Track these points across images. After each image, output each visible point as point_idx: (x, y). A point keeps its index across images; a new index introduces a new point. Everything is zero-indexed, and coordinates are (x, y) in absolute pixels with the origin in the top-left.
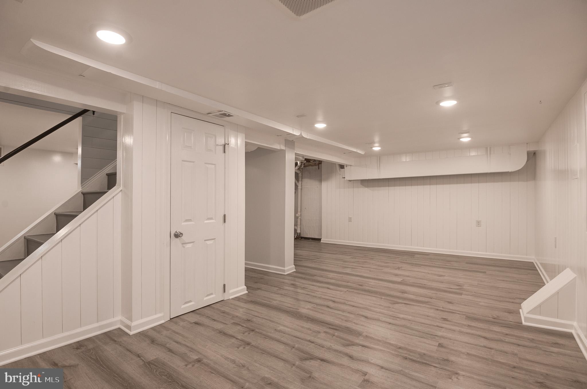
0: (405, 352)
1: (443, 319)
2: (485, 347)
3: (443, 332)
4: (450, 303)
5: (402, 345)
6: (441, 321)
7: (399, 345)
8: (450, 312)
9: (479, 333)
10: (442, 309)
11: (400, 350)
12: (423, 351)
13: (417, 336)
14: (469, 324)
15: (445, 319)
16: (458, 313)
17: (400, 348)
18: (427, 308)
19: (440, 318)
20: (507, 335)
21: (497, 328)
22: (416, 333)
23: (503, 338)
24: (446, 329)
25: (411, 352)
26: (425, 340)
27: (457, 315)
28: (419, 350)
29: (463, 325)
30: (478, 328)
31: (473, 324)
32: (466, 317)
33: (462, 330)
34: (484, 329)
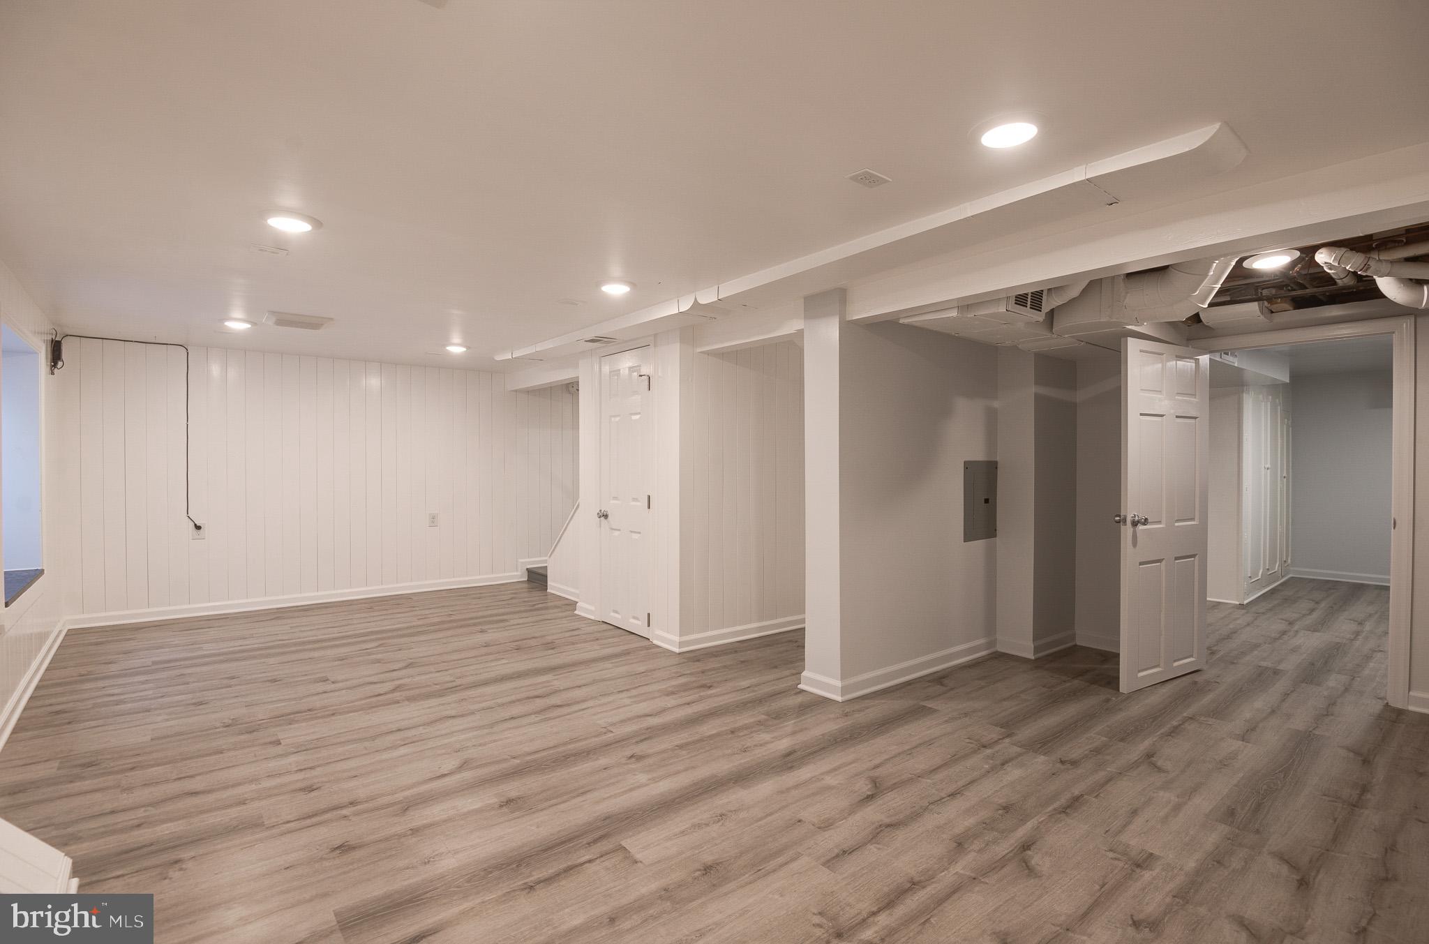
0: (319, 714)
1: (315, 787)
2: (192, 777)
3: (290, 764)
4: (344, 848)
5: (333, 718)
6: (316, 781)
8: (315, 815)
9: (211, 798)
10: (345, 812)
11: (329, 711)
13: (328, 735)
14: (244, 807)
15: (310, 789)
16: (292, 825)
17: (332, 714)
18: (383, 795)
19: (323, 788)
20: (139, 826)
21: (167, 832)
22: (335, 740)
23: (152, 811)
24: (289, 772)
25: (312, 717)
26: (307, 737)
27: (289, 818)
29: (259, 799)
30: (218, 809)
31: (234, 812)
32: (262, 824)
33: (253, 787)
34: (202, 812)
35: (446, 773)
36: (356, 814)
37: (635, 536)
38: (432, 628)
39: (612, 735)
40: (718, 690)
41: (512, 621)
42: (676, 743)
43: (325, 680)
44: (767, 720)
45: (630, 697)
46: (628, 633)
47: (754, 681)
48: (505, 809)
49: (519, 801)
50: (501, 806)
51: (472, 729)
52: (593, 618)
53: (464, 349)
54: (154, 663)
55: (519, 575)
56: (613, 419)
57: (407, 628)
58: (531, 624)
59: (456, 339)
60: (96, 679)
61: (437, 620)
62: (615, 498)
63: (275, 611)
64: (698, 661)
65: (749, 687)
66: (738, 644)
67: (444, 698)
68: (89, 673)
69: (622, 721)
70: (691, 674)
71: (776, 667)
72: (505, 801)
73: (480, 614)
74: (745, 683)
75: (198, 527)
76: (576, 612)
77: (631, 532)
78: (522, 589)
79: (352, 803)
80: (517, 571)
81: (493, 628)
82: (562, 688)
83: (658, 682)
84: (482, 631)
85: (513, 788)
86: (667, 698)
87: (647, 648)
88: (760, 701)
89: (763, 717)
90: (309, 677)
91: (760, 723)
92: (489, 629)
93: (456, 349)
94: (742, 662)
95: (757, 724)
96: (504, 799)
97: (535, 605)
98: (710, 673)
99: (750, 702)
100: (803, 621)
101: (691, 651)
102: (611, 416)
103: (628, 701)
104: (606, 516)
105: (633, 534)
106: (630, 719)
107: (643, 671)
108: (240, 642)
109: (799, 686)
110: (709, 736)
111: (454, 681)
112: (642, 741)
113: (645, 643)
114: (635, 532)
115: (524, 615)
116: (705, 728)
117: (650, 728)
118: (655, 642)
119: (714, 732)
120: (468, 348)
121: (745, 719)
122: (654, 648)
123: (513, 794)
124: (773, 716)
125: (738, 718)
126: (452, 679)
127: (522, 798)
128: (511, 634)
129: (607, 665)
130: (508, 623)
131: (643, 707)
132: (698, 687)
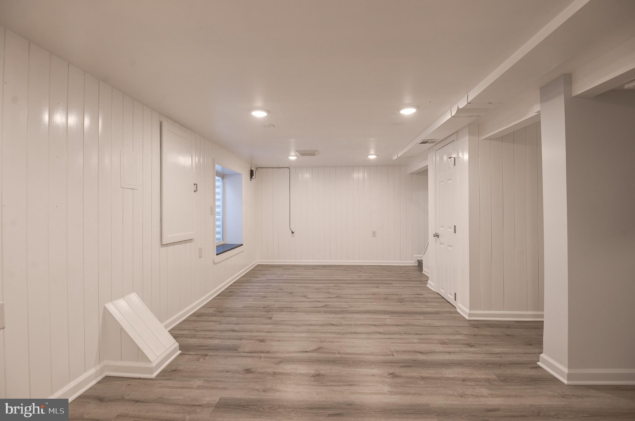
0: (292, 311)
1: (264, 340)
3: (266, 328)
4: (248, 371)
7: (297, 313)
10: (262, 355)
11: (296, 310)
12: (282, 313)
13: (287, 320)
15: (262, 341)
17: (296, 312)
19: (266, 342)
22: (287, 323)
25: (289, 311)
26: (281, 319)
28: (284, 313)
35: (308, 351)
36: (265, 357)
37: (450, 248)
38: (359, 282)
39: (393, 357)
40: (476, 349)
41: (394, 284)
42: (422, 375)
43: (305, 296)
44: (495, 380)
45: (419, 339)
46: (447, 302)
47: (506, 350)
48: (313, 379)
49: (321, 376)
50: (313, 376)
51: (335, 333)
52: (433, 290)
53: (376, 156)
54: (267, 280)
55: (412, 262)
56: (441, 183)
57: (352, 280)
58: (401, 288)
59: (372, 152)
60: (250, 282)
61: (364, 278)
62: (442, 227)
63: (315, 266)
64: (477, 327)
65: (499, 353)
66: (515, 323)
67: (337, 315)
68: (249, 280)
69: (404, 352)
70: (465, 335)
71: (531, 345)
72: (316, 374)
73: (383, 279)
74: (498, 350)
75: (293, 233)
76: (427, 285)
77: (448, 245)
78: (412, 269)
79: (268, 352)
80: (413, 260)
81: (382, 286)
82: (388, 324)
83: (442, 334)
84: (377, 287)
85: (324, 369)
86: (440, 346)
87: (450, 313)
88: (500, 365)
89: (494, 377)
90: (302, 294)
91: (488, 381)
92: (380, 286)
93: (372, 157)
94: (508, 335)
95: (485, 381)
96: (316, 373)
97: (411, 278)
98: (479, 337)
99: (492, 364)
100: (542, 316)
101: (477, 321)
102: (440, 182)
103: (416, 341)
104: (438, 236)
105: (449, 247)
106: (409, 351)
107: (438, 325)
108: (295, 276)
109: (538, 363)
110: (446, 378)
111: (348, 308)
112: (404, 367)
113: (453, 310)
114: (450, 246)
115: (402, 282)
116: (448, 372)
117: (415, 360)
118: (458, 310)
119: (451, 376)
120: (377, 155)
121: (480, 374)
122: (455, 313)
123: (322, 372)
124: (501, 379)
125: (475, 372)
126: (347, 307)
127: (324, 376)
128: (388, 291)
129: (422, 317)
130: (391, 285)
131: (423, 347)
132: (463, 344)
